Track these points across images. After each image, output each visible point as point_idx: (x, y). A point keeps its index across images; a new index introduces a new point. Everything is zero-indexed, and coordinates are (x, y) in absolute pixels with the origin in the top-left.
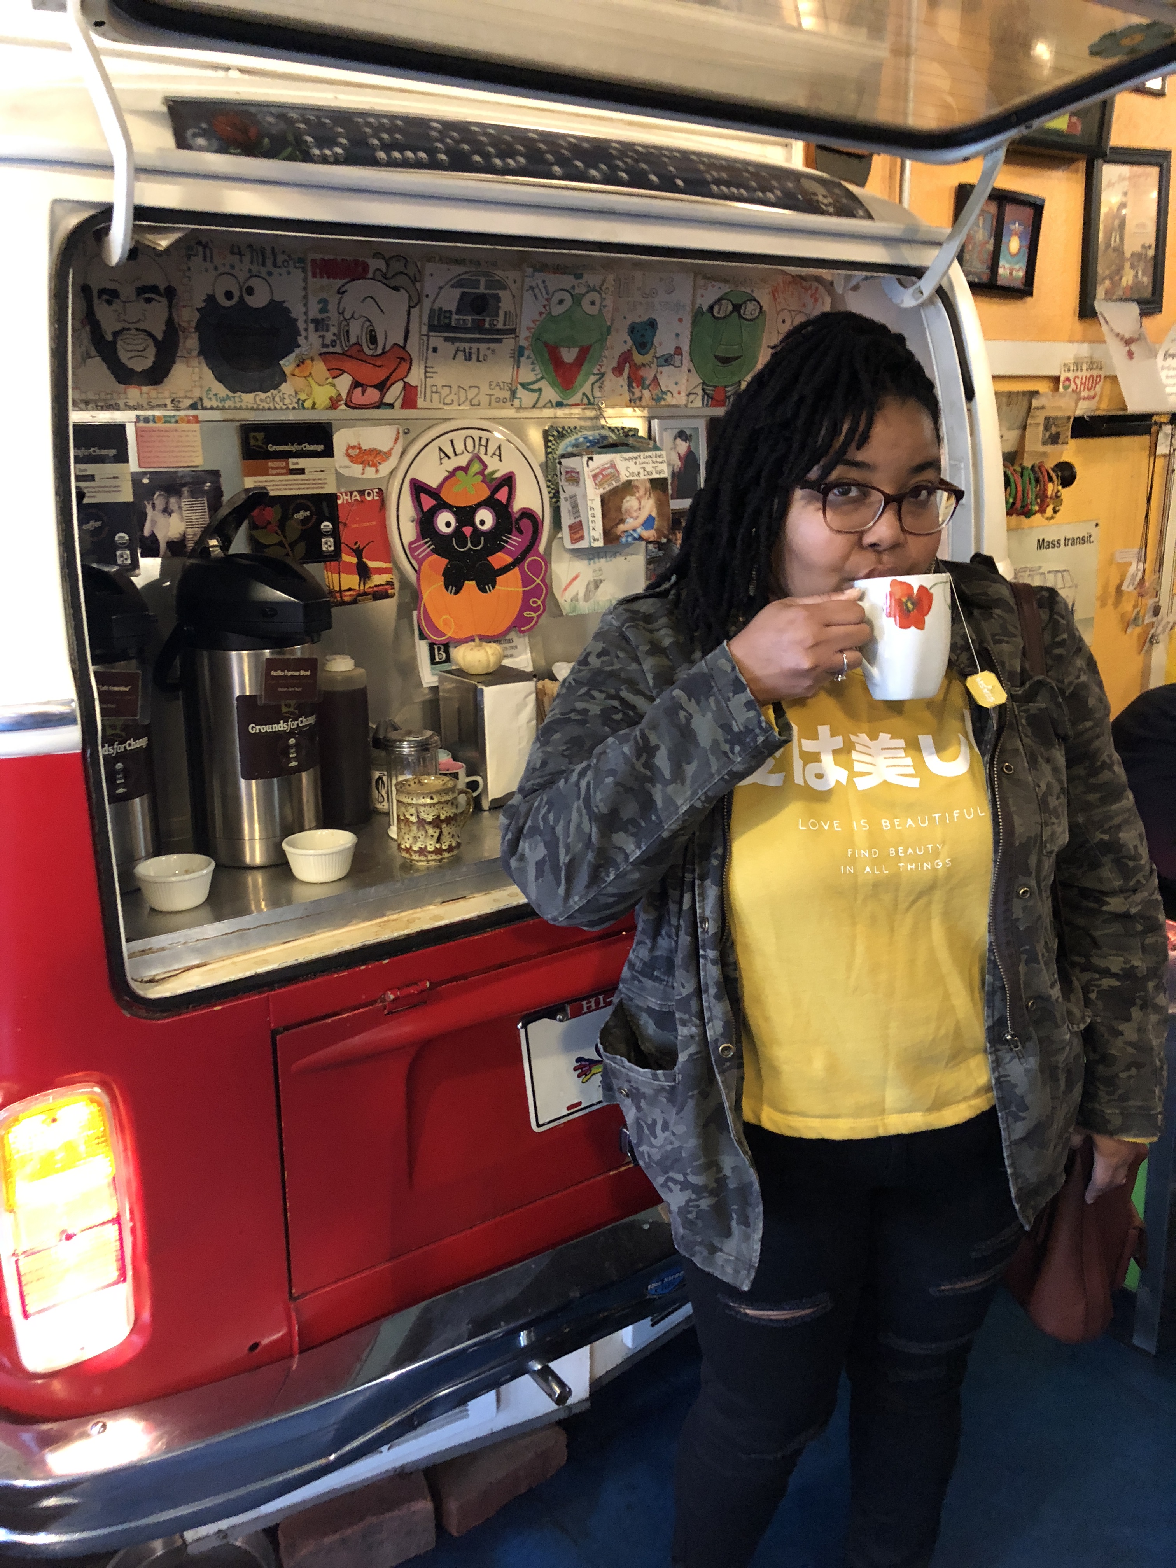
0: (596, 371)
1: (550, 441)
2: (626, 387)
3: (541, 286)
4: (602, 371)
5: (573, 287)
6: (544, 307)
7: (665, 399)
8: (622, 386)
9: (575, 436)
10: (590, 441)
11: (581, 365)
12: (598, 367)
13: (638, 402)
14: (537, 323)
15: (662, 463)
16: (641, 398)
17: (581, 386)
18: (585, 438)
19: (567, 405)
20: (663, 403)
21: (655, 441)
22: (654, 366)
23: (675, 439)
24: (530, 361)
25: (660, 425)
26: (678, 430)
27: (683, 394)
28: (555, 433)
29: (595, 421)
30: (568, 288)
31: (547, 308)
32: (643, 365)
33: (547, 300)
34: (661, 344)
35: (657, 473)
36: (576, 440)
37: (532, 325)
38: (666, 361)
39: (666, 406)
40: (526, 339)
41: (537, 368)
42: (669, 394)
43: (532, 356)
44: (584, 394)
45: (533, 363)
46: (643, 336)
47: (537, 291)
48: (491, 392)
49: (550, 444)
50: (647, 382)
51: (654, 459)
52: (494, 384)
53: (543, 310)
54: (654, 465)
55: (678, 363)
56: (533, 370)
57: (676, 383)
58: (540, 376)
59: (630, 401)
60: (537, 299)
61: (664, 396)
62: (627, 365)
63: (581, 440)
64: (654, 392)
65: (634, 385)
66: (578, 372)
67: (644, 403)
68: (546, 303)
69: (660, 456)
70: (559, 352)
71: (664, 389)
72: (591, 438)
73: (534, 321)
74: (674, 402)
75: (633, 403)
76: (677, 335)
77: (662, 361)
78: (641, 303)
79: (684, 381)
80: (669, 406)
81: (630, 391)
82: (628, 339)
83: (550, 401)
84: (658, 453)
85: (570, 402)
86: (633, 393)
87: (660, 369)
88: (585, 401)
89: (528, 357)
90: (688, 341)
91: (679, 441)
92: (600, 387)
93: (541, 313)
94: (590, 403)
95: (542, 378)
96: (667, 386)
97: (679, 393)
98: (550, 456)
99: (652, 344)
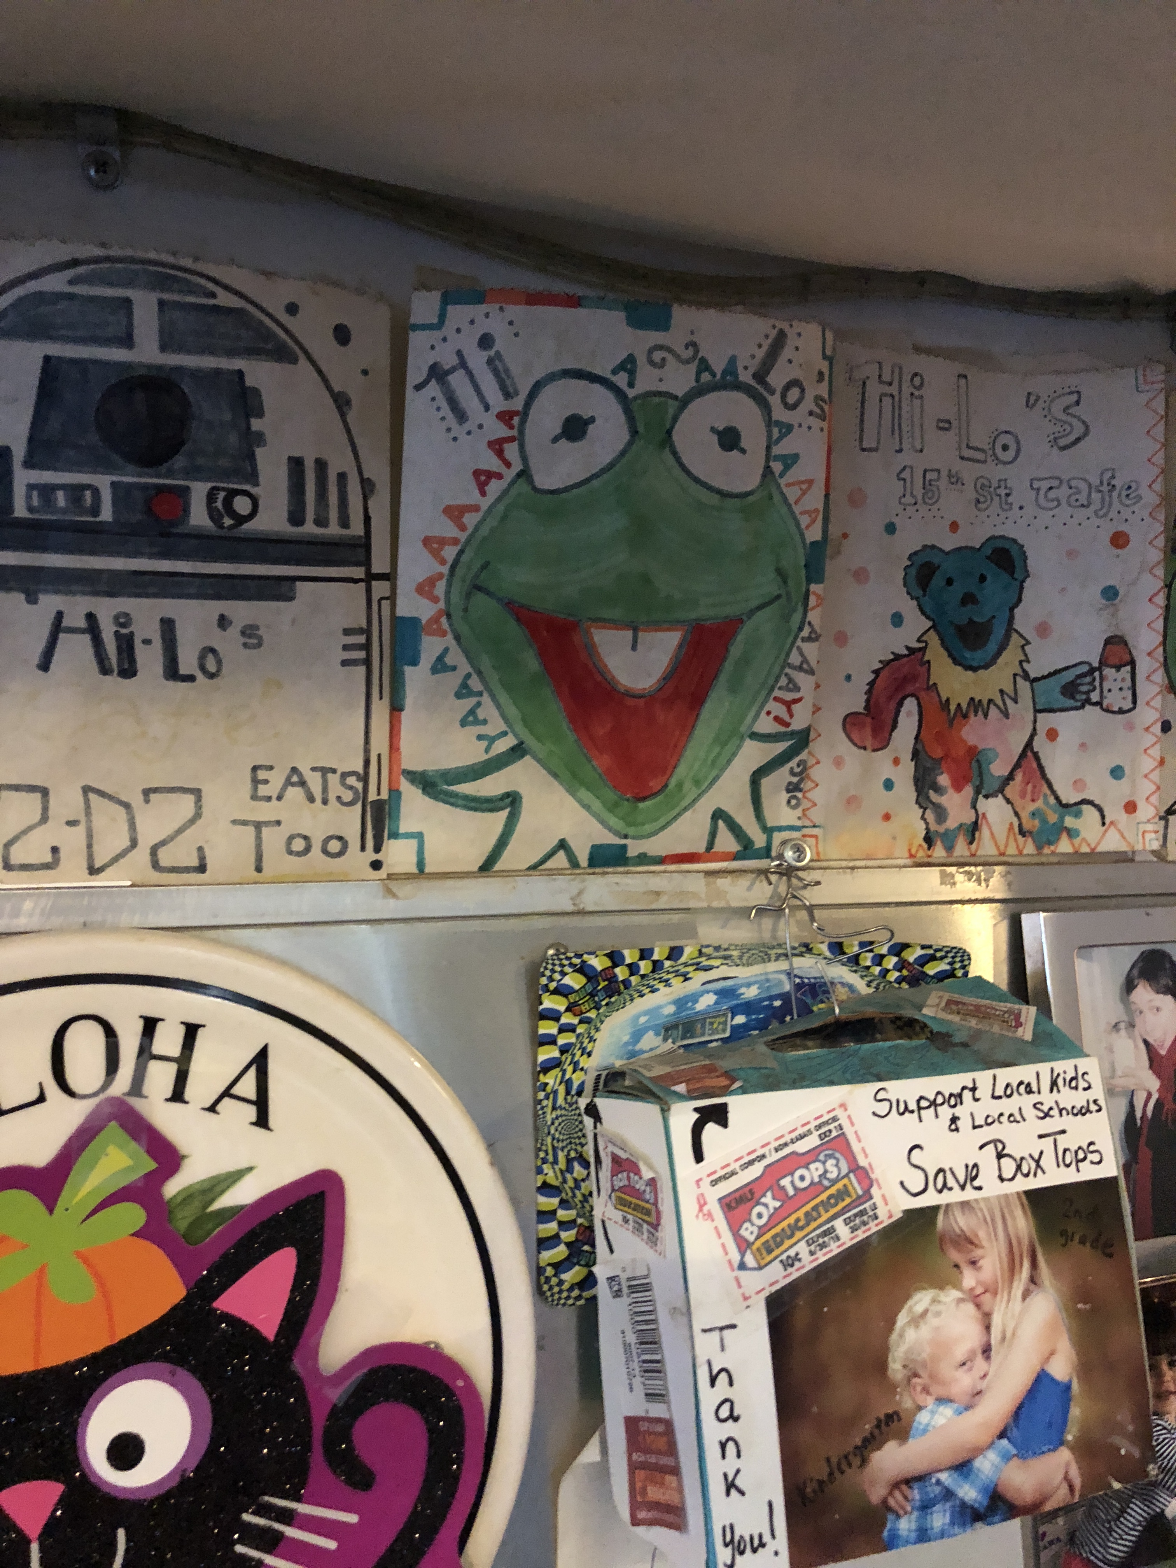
0: (766, 725)
1: (553, 1016)
2: (906, 789)
3: (477, 360)
4: (798, 724)
5: (628, 365)
6: (497, 447)
7: (1071, 833)
8: (889, 785)
9: (678, 988)
10: (747, 1007)
11: (697, 700)
12: (780, 710)
13: (961, 849)
14: (470, 520)
15: (1084, 1111)
16: (973, 830)
17: (704, 784)
18: (723, 994)
19: (643, 859)
20: (1064, 846)
21: (1045, 1009)
22: (1023, 710)
23: (1129, 986)
24: (453, 681)
25: (1058, 936)
26: (1134, 953)
27: (1147, 811)
28: (574, 981)
29: (767, 922)
30: (603, 369)
31: (511, 451)
32: (975, 705)
33: (505, 417)
34: (1043, 630)
35: (1061, 1162)
36: (681, 1003)
37: (449, 530)
38: (1070, 690)
39: (1079, 859)
40: (425, 589)
41: (488, 710)
42: (1090, 814)
43: (456, 657)
44: (718, 815)
45: (464, 691)
46: (969, 599)
47: (458, 380)
48: (264, 812)
49: (547, 1028)
50: (999, 769)
51: (1048, 1099)
52: (276, 779)
53: (492, 463)
54: (1049, 1125)
55: (1117, 699)
56: (470, 719)
57: (1117, 772)
58: (502, 746)
59: (929, 840)
60: (461, 416)
61: (1069, 821)
62: (910, 705)
63: (707, 1001)
64: (1027, 808)
65: (943, 780)
66: (687, 726)
67: (986, 847)
68: (502, 431)
69: (1072, 1082)
70: (591, 648)
71: (1069, 796)
72: (751, 993)
73: (455, 513)
74: (1112, 842)
75: (939, 852)
76: (1110, 593)
77: (1052, 690)
78: (955, 479)
79: (1148, 764)
80: (1094, 857)
81: (922, 800)
82: (909, 608)
83: (562, 845)
84: (1065, 1067)
85: (656, 846)
86: (941, 814)
87: (1046, 720)
88: (726, 842)
89: (440, 666)
90: (1154, 613)
91: (1143, 994)
92: (793, 788)
93: (483, 478)
94: (747, 850)
95: (518, 752)
96: (1078, 784)
97: (1131, 807)
98: (551, 1079)
99: (1010, 628)
